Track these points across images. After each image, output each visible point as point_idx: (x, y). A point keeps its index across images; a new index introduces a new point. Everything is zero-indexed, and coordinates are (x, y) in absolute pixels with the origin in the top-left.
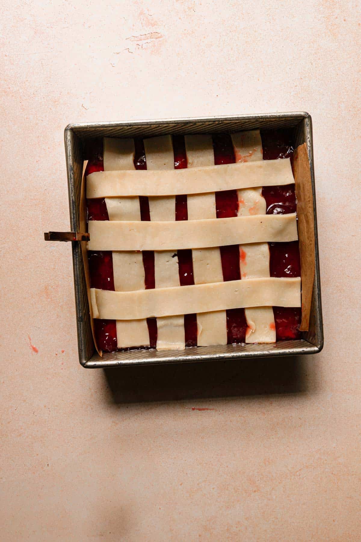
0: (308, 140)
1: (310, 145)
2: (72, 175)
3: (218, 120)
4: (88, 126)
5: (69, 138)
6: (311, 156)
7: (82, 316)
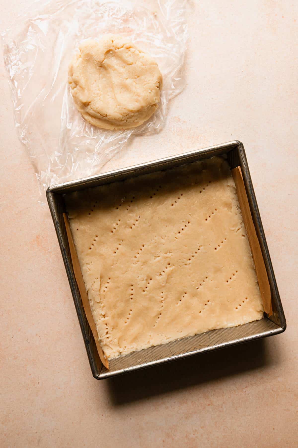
0: (244, 163)
1: (246, 167)
2: (59, 228)
3: (168, 160)
4: (64, 186)
5: (51, 198)
6: (248, 175)
7: (88, 339)
